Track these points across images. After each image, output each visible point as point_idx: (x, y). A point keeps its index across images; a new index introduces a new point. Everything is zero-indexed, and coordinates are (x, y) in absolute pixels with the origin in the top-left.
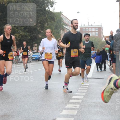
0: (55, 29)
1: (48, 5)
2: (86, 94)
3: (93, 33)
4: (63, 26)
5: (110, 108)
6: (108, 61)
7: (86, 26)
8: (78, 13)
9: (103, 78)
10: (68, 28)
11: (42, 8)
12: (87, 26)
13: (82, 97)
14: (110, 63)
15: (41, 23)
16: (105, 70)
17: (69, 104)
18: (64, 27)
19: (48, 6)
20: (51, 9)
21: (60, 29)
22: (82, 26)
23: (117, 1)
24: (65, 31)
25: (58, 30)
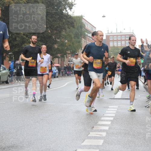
0: (74, 37)
1: (66, 7)
2: (114, 119)
3: (122, 42)
4: (85, 34)
6: (142, 78)
7: (113, 33)
8: (104, 17)
11: (58, 11)
12: (115, 33)
13: (109, 123)
15: (57, 30)
16: (138, 89)
17: (93, 132)
18: (86, 35)
19: (66, 9)
20: (70, 13)
21: (82, 38)
22: (108, 33)
24: (88, 40)
25: (79, 38)
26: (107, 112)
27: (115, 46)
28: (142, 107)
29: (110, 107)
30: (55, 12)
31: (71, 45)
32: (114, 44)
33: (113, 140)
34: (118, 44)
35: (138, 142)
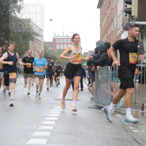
0: (22, 39)
1: (15, 10)
2: (58, 119)
3: (68, 45)
4: (32, 36)
5: (87, 136)
6: (86, 80)
7: (60, 36)
8: (51, 20)
9: (79, 100)
10: (38, 39)
11: (6, 13)
12: (62, 36)
13: (54, 123)
14: (88, 81)
15: (5, 32)
16: (83, 90)
17: (37, 131)
18: (34, 37)
21: (29, 40)
22: (55, 36)
23: (98, 8)
24: (35, 42)
25: (26, 40)
26: (52, 112)
27: (62, 48)
28: (86, 108)
29: (55, 107)
30: (3, 15)
31: (19, 46)
32: (61, 47)
33: (57, 139)
34: (64, 47)
35: (81, 141)
